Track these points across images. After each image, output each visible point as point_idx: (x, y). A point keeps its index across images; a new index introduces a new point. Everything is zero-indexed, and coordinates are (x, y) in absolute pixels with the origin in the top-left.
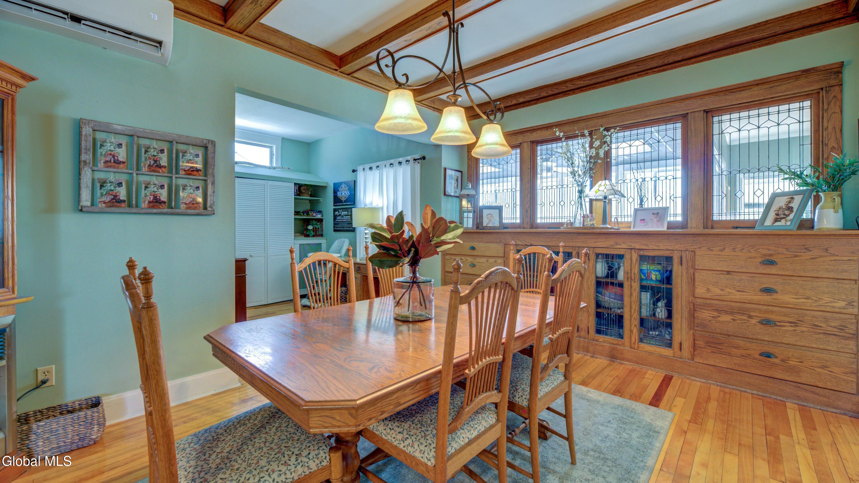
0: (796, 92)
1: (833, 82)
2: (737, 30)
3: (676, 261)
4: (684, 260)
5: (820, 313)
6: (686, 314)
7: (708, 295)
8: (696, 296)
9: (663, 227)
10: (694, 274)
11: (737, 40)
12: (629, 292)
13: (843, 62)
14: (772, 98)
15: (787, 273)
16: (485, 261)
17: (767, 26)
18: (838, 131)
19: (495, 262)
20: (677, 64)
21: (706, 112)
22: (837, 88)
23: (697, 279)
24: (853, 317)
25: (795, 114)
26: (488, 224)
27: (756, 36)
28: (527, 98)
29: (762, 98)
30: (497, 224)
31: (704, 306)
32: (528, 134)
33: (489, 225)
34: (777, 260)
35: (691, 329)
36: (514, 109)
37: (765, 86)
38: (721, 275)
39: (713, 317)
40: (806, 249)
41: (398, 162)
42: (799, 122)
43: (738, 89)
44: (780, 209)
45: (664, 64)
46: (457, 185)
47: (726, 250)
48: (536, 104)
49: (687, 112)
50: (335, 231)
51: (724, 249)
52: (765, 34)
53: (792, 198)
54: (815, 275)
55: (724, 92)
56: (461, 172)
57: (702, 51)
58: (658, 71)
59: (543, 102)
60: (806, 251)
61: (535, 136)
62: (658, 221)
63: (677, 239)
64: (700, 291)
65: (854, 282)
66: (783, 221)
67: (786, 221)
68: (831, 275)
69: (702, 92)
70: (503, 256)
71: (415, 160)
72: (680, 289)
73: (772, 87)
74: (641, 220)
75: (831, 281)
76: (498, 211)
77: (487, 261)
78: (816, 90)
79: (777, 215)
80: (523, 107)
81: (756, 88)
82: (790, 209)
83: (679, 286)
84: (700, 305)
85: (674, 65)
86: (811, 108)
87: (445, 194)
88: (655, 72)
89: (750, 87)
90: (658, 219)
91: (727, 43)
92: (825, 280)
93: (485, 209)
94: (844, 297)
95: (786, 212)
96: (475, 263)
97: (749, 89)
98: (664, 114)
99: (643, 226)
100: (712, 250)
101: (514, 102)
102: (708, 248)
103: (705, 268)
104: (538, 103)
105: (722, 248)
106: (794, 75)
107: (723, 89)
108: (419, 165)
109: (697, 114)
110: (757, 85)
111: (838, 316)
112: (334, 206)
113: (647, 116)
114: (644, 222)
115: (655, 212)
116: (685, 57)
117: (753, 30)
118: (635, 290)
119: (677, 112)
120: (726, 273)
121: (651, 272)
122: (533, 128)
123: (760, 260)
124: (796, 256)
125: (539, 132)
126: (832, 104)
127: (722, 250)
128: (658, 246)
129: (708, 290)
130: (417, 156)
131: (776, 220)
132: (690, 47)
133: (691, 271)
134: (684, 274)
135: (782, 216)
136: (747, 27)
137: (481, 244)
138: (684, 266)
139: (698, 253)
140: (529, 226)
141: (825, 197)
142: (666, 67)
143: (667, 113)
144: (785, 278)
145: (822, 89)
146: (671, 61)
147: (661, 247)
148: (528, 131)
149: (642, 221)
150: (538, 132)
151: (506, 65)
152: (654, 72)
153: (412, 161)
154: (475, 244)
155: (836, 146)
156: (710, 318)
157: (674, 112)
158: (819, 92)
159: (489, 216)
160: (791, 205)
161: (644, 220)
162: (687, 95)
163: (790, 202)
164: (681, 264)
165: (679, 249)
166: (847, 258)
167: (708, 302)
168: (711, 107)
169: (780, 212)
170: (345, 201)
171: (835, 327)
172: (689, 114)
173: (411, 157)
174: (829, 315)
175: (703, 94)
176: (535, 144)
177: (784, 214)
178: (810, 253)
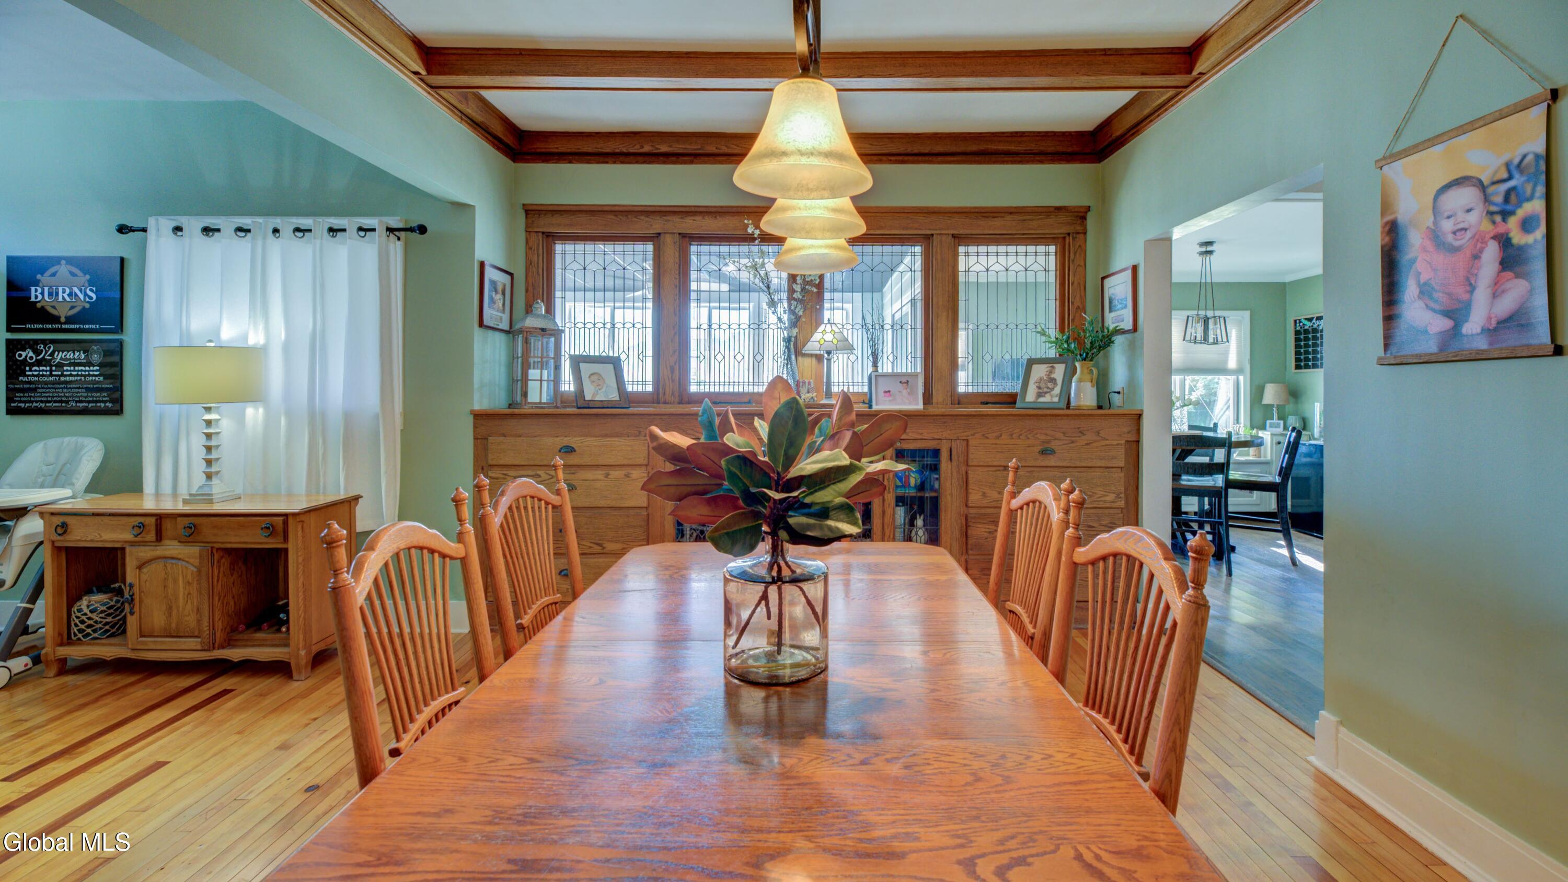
0: (1047, 231)
1: (1079, 228)
2: (993, 133)
3: (944, 455)
4: (954, 453)
5: (1092, 511)
6: (956, 533)
7: (985, 502)
8: (970, 505)
9: (918, 404)
10: (967, 473)
11: (992, 147)
12: (881, 509)
13: (1089, 207)
14: (1024, 234)
15: (1065, 464)
16: (601, 477)
17: (1024, 139)
18: (1082, 288)
19: (627, 476)
20: (920, 158)
21: (954, 236)
22: (1081, 236)
23: (971, 481)
24: (1119, 511)
25: (1041, 259)
26: (594, 395)
27: (1012, 148)
28: (678, 148)
29: (1014, 232)
30: (614, 396)
31: (979, 518)
32: (676, 219)
33: (597, 398)
34: (1055, 448)
35: (962, 554)
36: (644, 162)
37: (1016, 217)
38: (998, 472)
39: (990, 532)
40: (1080, 432)
41: (327, 227)
42: (1045, 270)
43: (991, 215)
44: (1041, 380)
45: (906, 152)
46: (504, 305)
47: (1003, 437)
48: (691, 162)
49: (933, 232)
50: (11, 411)
51: (1001, 436)
52: (1021, 148)
53: (1052, 367)
54: (1089, 465)
55: (976, 214)
56: (511, 275)
57: (953, 149)
58: (896, 160)
59: (705, 163)
60: (1080, 435)
61: (690, 225)
62: (909, 394)
63: (945, 423)
64: (975, 497)
65: (1119, 470)
66: (1048, 396)
67: (1052, 396)
68: (1103, 464)
69: (954, 208)
70: (645, 462)
71: (390, 230)
72: (949, 497)
73: (1025, 220)
74: (885, 392)
75: (1102, 470)
76: (611, 367)
77: (607, 476)
78: (1061, 234)
79: (1039, 388)
80: (664, 163)
81: (1008, 217)
82: (1053, 381)
83: (948, 492)
84: (975, 517)
85: (916, 158)
86: (1056, 255)
87: (481, 324)
88: (891, 162)
89: (1003, 215)
90: (909, 390)
91: (982, 147)
92: (1097, 470)
93: (585, 362)
94: (1113, 489)
95: (1050, 385)
96: (574, 483)
97: (1001, 217)
98: (904, 228)
99: (890, 401)
100: (987, 438)
101: (647, 149)
102: (983, 435)
103: (981, 464)
104: (696, 163)
105: (998, 434)
106: (1044, 210)
107: (977, 210)
108: (398, 243)
109: (944, 238)
110: (1011, 213)
111: (1107, 511)
112: (9, 329)
113: (881, 228)
114: (890, 396)
115: (904, 380)
116: (933, 151)
117: (1010, 139)
118: (889, 505)
119: (920, 229)
120: (1002, 468)
121: (909, 475)
122: (687, 209)
123: (1039, 448)
124: (1073, 442)
125: (698, 218)
126: (1078, 255)
127: (998, 437)
128: (922, 434)
129: (984, 494)
130: (394, 223)
131: (1040, 395)
132: (940, 138)
133: (963, 469)
134: (955, 474)
135: (1045, 390)
136: (1003, 133)
137: (591, 441)
138: (954, 463)
139: (973, 442)
140: (677, 400)
141: (1082, 367)
142: (906, 158)
143: (907, 228)
144: (1061, 470)
145: (1069, 234)
146: (916, 151)
147: (926, 436)
148: (674, 213)
149: (888, 394)
150: (696, 218)
151: (697, 75)
152: (890, 160)
153: (381, 231)
154: (573, 441)
155: (1081, 306)
156: (986, 535)
157: (916, 229)
158: (1064, 238)
159: (594, 378)
160: (1053, 376)
161: (889, 391)
162: (936, 207)
163: (1051, 372)
164: (951, 460)
165: (948, 437)
166: (1116, 442)
167: (983, 511)
168: (961, 232)
169: (1042, 385)
170: (69, 320)
171: (1105, 526)
172: (935, 236)
173: (381, 222)
174: (1100, 511)
175: (954, 211)
176: (687, 239)
177: (1048, 388)
178: (1083, 438)
